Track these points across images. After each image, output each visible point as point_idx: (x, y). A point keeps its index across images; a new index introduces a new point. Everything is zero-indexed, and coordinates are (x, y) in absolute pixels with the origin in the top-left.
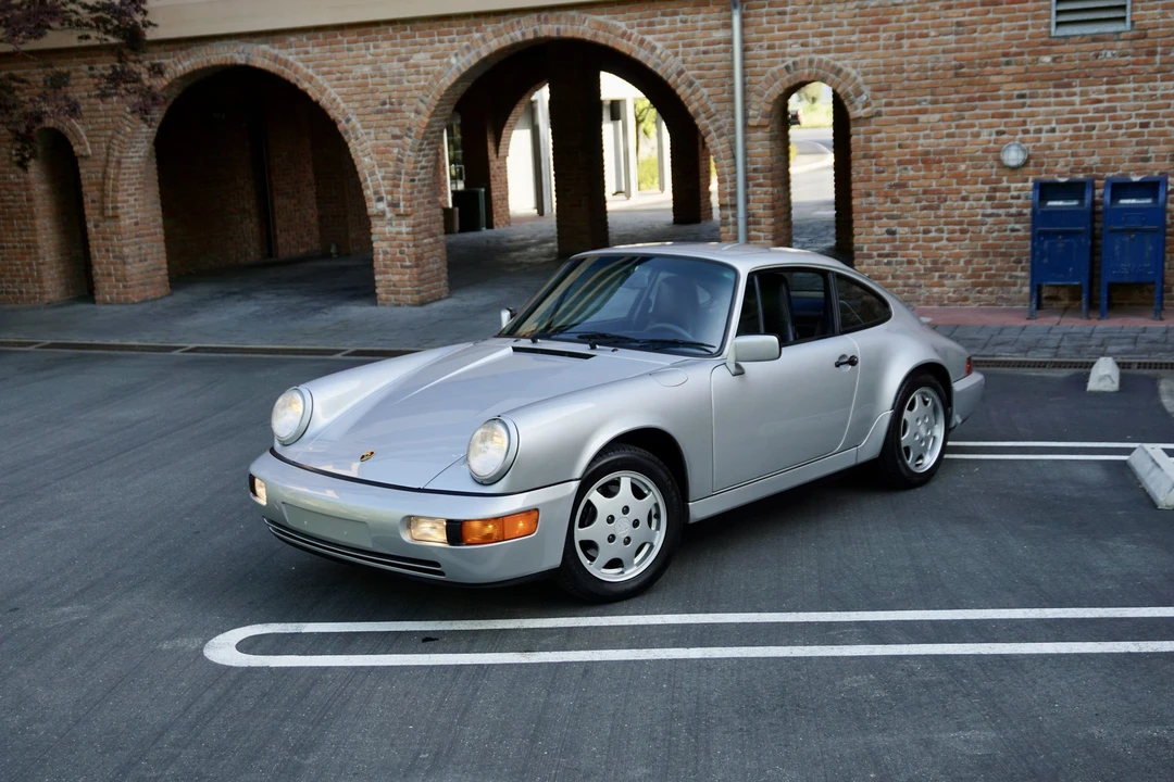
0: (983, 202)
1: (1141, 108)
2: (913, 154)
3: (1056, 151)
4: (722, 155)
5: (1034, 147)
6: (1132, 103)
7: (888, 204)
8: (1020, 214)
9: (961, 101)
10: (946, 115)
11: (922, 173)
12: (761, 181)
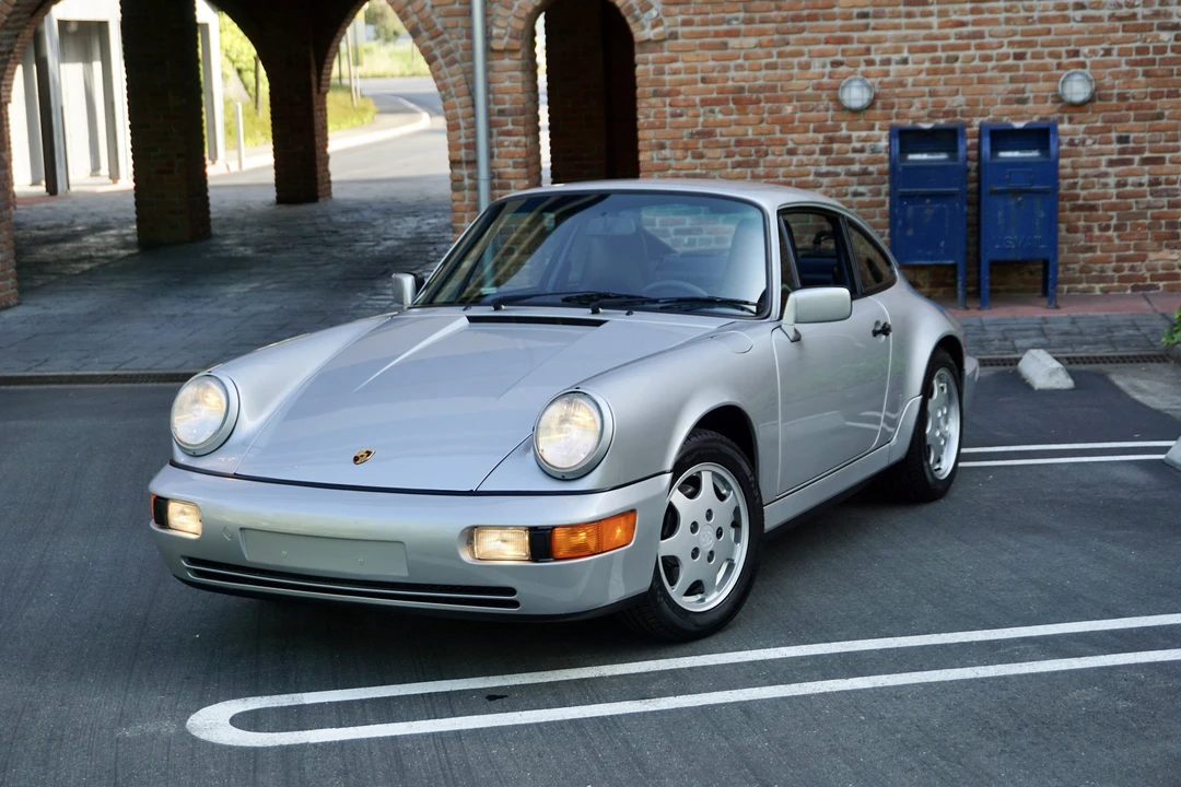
0: (815, 156)
1: (1014, 33)
2: (721, 91)
3: (909, 88)
4: (453, 90)
5: (881, 83)
6: (1004, 28)
7: (689, 160)
8: (865, 173)
9: (784, 20)
10: (765, 39)
11: (734, 117)
12: (510, 127)
